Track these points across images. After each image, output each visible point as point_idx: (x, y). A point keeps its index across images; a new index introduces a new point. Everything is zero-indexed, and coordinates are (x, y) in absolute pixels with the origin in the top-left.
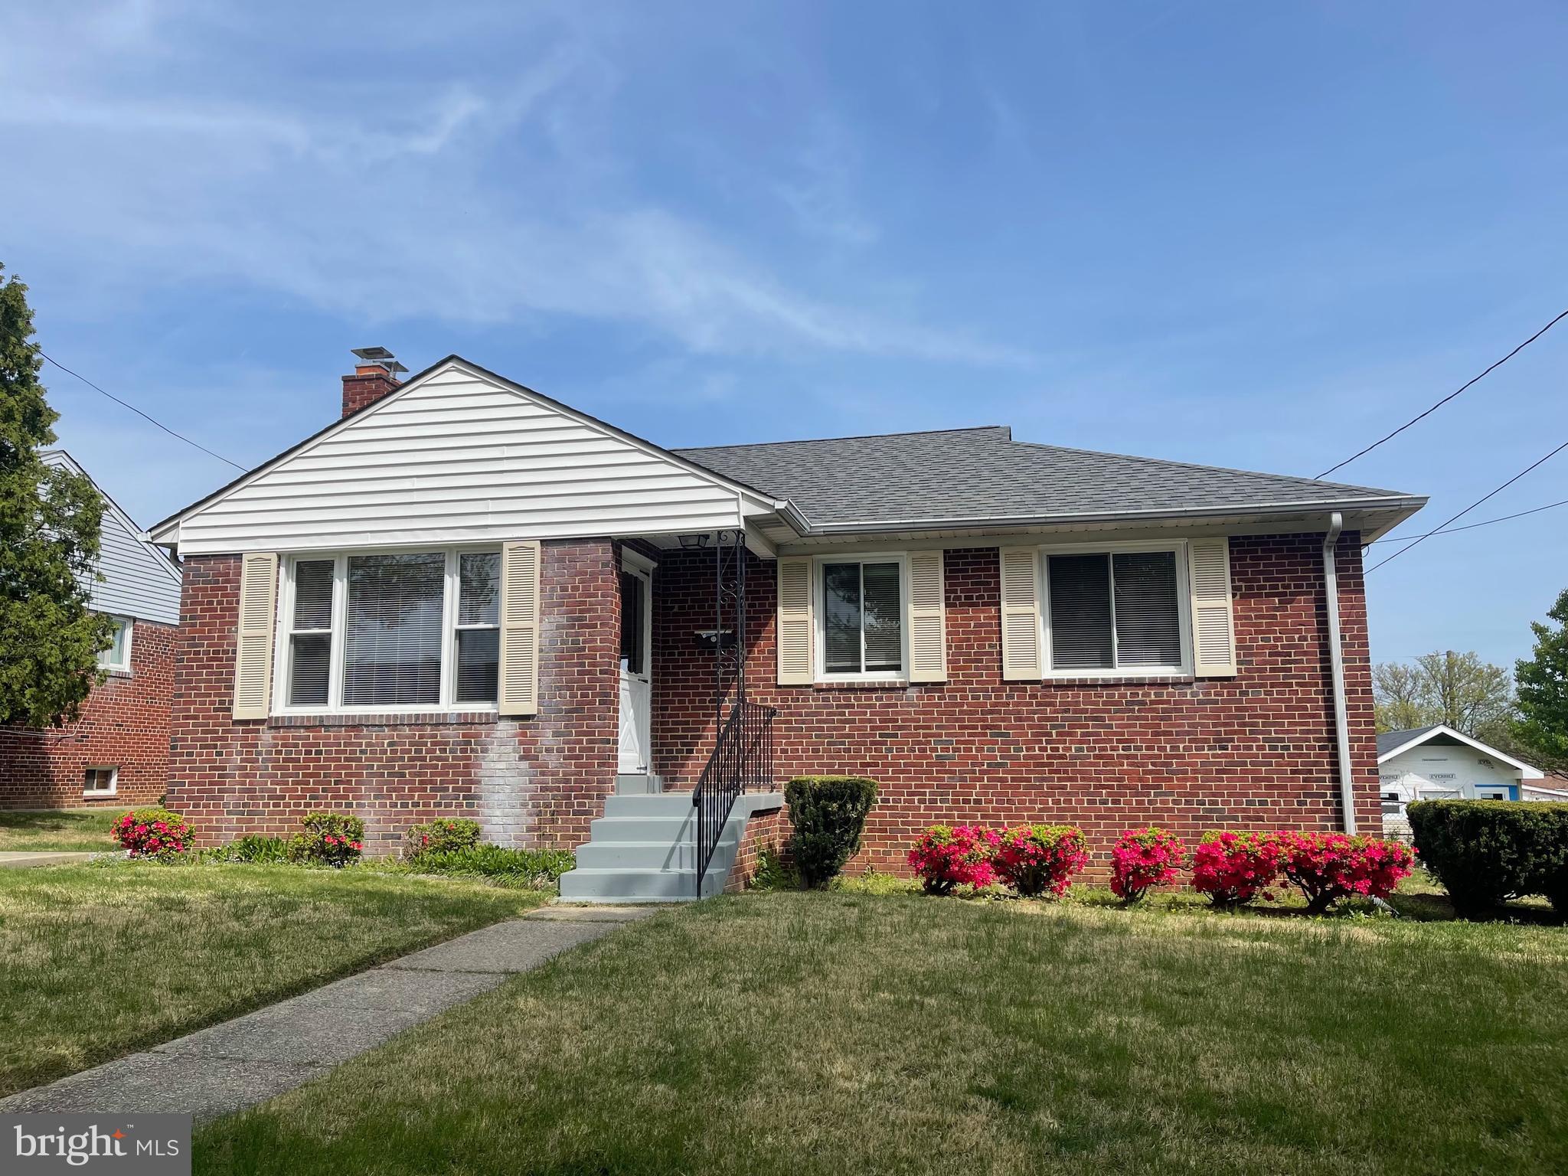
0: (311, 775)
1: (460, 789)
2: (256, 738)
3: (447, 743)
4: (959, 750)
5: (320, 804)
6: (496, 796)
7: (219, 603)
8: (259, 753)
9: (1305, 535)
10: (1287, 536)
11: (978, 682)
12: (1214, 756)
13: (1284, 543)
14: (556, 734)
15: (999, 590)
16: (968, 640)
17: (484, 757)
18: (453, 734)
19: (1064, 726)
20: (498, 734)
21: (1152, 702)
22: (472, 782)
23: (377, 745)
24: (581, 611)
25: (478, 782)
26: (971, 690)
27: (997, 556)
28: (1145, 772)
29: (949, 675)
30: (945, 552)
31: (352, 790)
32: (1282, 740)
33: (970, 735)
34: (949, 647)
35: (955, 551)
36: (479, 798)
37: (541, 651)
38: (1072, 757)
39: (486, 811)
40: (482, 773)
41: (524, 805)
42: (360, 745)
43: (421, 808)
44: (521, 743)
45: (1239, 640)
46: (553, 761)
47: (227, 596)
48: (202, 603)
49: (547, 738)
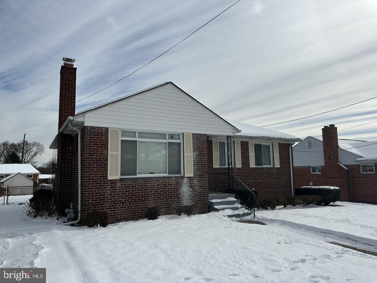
3: (172, 184)
6: (184, 198)
7: (99, 142)
8: (117, 190)
9: (287, 144)
10: (284, 144)
14: (197, 181)
15: (249, 150)
16: (244, 159)
17: (181, 188)
19: (258, 176)
20: (184, 182)
21: (269, 172)
24: (201, 152)
26: (245, 169)
27: (248, 143)
28: (269, 185)
29: (242, 166)
30: (241, 141)
33: (245, 178)
36: (181, 198)
37: (193, 161)
38: (259, 182)
39: (182, 202)
40: (181, 191)
41: (191, 199)
42: (148, 186)
43: (166, 202)
44: (190, 184)
45: (280, 161)
47: (103, 140)
48: (93, 142)
49: (195, 182)
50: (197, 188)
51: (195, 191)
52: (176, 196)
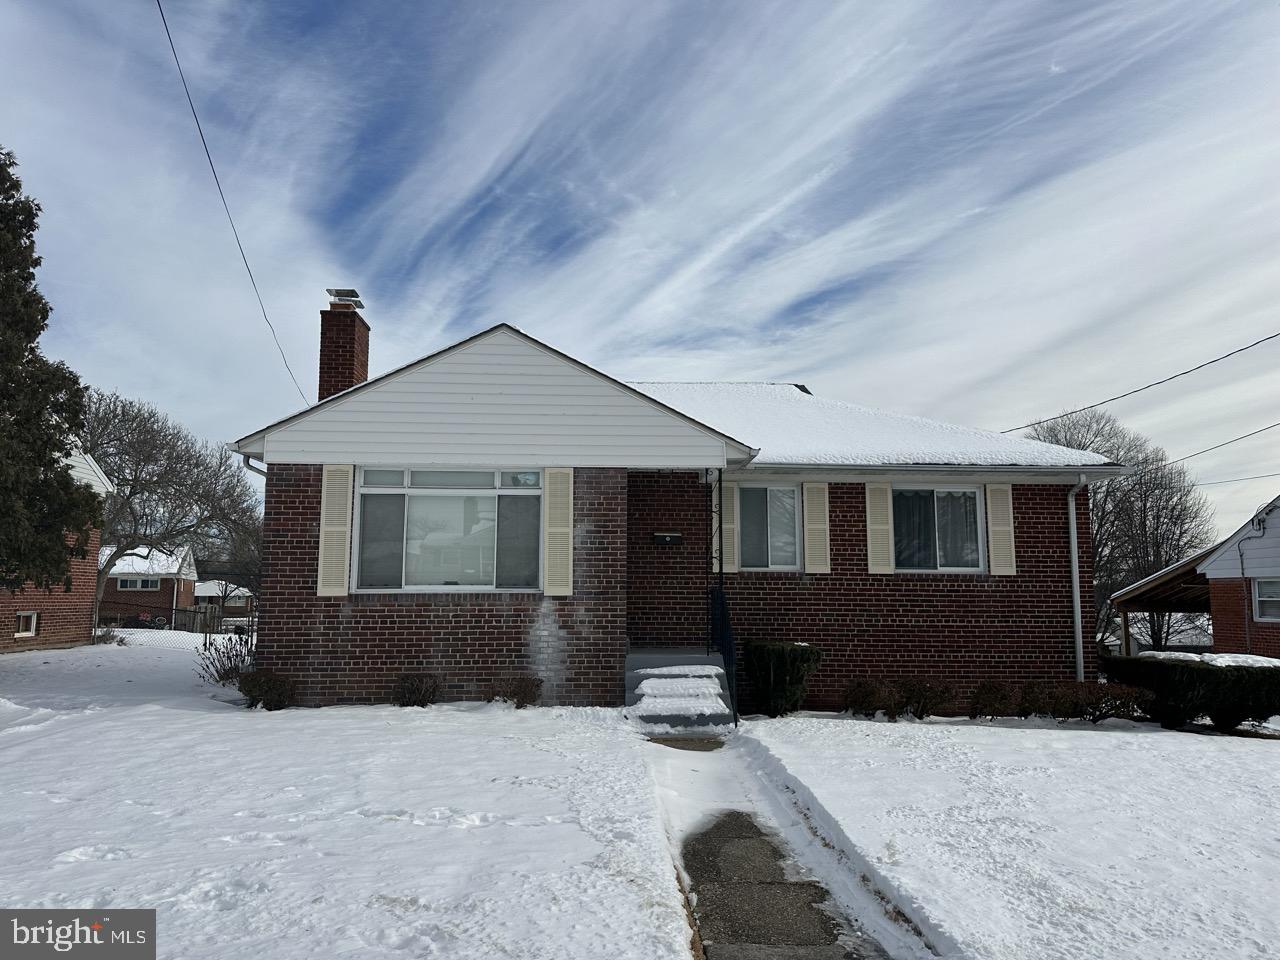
0: (386, 640)
1: (513, 651)
2: (338, 611)
3: (502, 616)
4: (838, 620)
5: (395, 662)
6: (542, 656)
7: (300, 503)
8: (339, 623)
9: (1057, 486)
10: (1046, 485)
11: (851, 575)
12: (1002, 627)
13: (1044, 490)
14: (587, 610)
15: (865, 512)
16: (844, 545)
17: (531, 627)
18: (506, 609)
19: (907, 606)
20: (543, 610)
21: (964, 591)
22: (522, 645)
23: (443, 616)
24: (606, 521)
25: (527, 645)
26: (846, 580)
27: (864, 488)
28: (959, 637)
29: (832, 569)
30: (830, 484)
31: (422, 651)
33: (846, 610)
34: (831, 550)
35: (836, 484)
36: (528, 657)
37: (575, 549)
38: (912, 626)
39: (533, 667)
40: (530, 638)
41: (564, 662)
42: (429, 617)
43: (480, 665)
44: (560, 616)
45: (1017, 552)
46: (585, 631)
47: (307, 497)
48: (285, 502)
49: (581, 612)
50: (585, 629)
51: (578, 639)
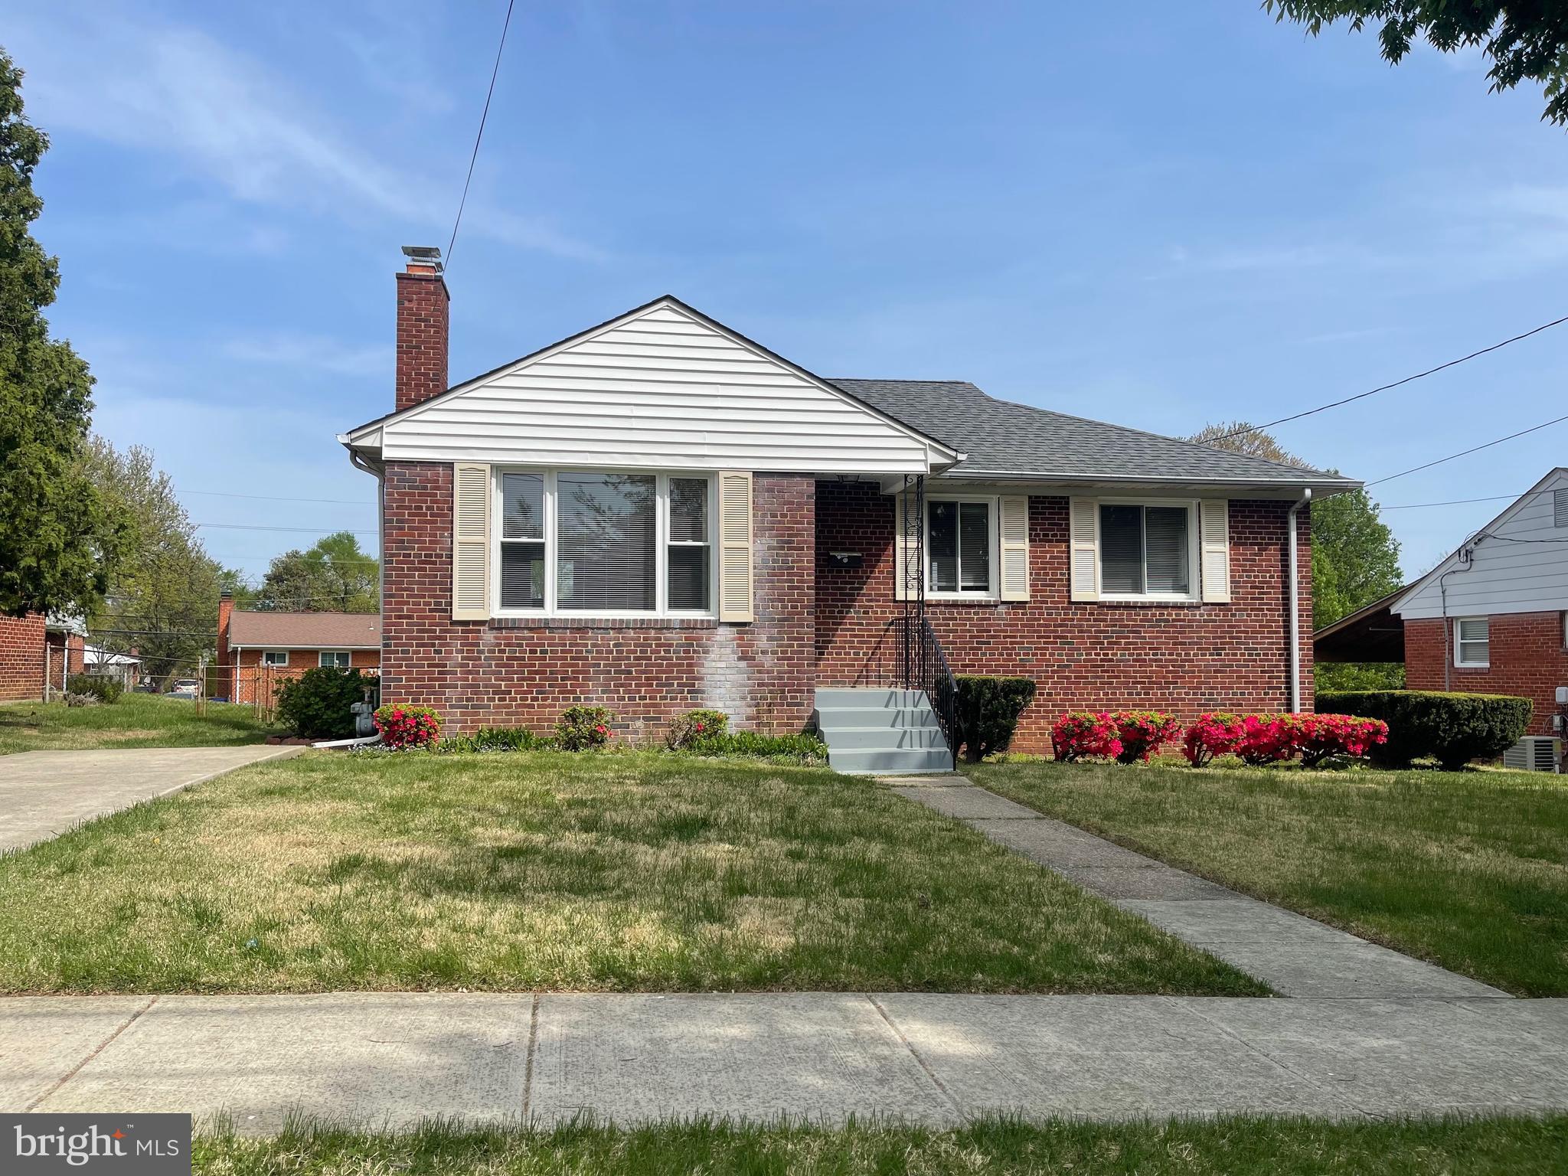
0: (536, 672)
2: (478, 638)
3: (671, 645)
4: (1036, 654)
6: (718, 691)
7: (428, 508)
8: (480, 652)
9: (1277, 502)
10: (1264, 501)
11: (1052, 602)
13: (1262, 507)
14: (770, 639)
15: (1069, 530)
16: (1045, 569)
17: (705, 658)
18: (676, 638)
19: (1112, 637)
20: (718, 638)
22: (695, 679)
23: (603, 645)
24: (790, 536)
25: (701, 679)
26: (1047, 608)
27: (1068, 503)
28: (1167, 672)
29: (1031, 596)
30: (1030, 497)
31: (579, 686)
32: (1256, 649)
33: (1045, 643)
34: (1031, 574)
35: (1036, 497)
36: (703, 692)
37: (755, 568)
38: (1118, 660)
39: (709, 703)
40: (703, 670)
41: (744, 698)
42: (586, 645)
44: (739, 646)
45: (1231, 576)
47: (436, 502)
48: (410, 508)
49: (762, 642)
50: (768, 661)
51: (759, 672)
52: (685, 685)
